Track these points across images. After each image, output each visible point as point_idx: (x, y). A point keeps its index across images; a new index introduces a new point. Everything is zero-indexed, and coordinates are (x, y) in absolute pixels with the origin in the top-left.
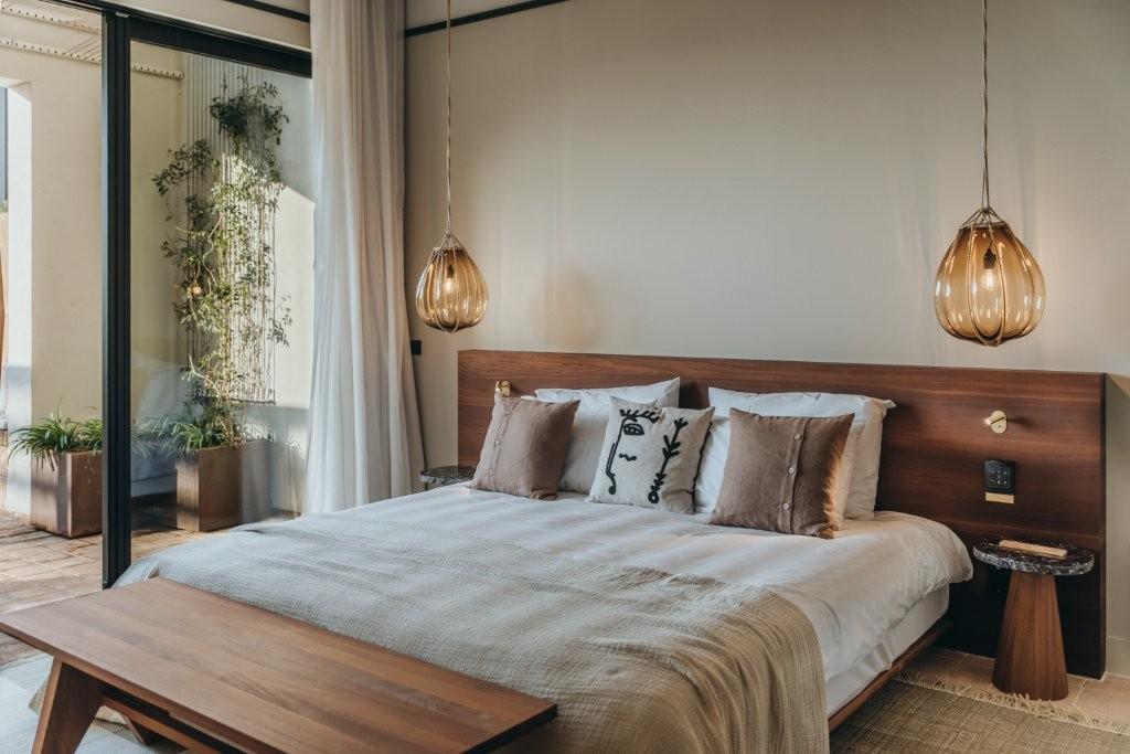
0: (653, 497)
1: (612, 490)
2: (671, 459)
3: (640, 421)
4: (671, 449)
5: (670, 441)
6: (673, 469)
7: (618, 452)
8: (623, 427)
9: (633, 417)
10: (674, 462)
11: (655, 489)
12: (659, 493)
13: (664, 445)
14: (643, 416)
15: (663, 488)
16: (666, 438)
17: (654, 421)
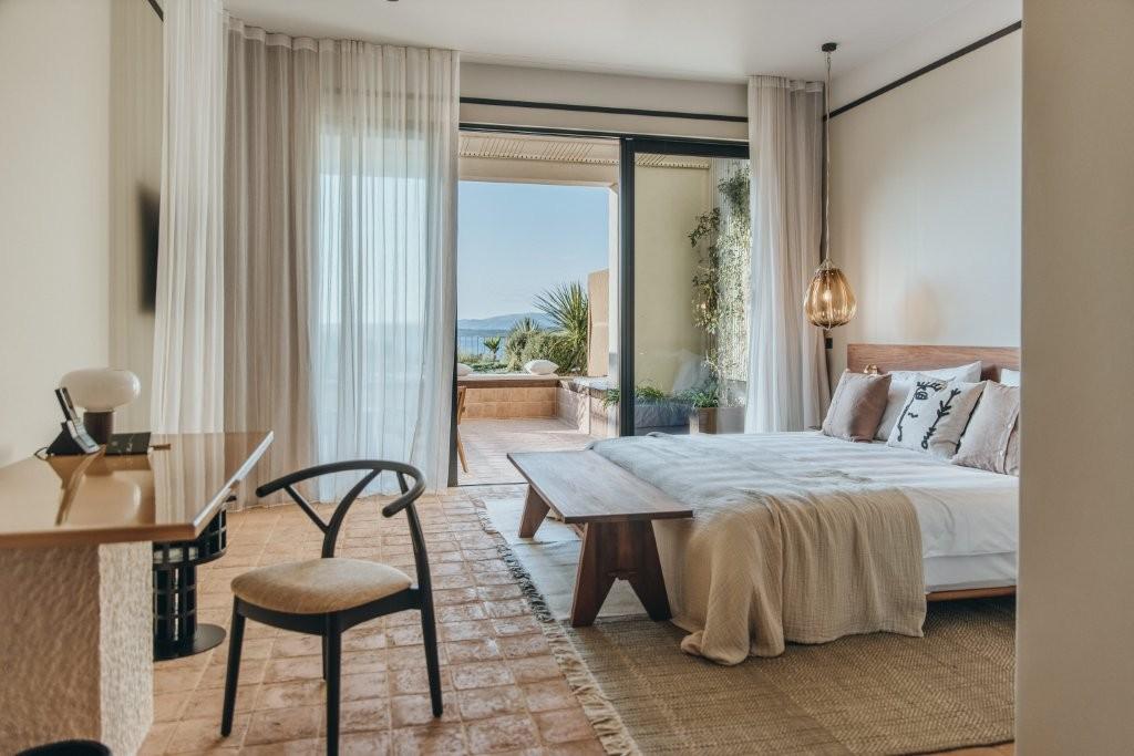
0: (925, 445)
1: (900, 439)
2: (943, 418)
3: (928, 390)
4: (944, 410)
5: (944, 404)
6: (943, 425)
7: (909, 411)
8: (916, 394)
9: (924, 387)
10: (944, 420)
11: (926, 438)
12: (929, 441)
13: (939, 408)
14: (931, 386)
15: (931, 438)
16: (941, 403)
17: (937, 390)
